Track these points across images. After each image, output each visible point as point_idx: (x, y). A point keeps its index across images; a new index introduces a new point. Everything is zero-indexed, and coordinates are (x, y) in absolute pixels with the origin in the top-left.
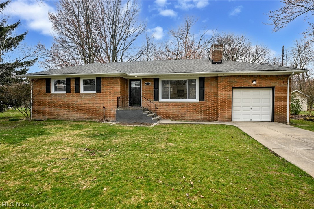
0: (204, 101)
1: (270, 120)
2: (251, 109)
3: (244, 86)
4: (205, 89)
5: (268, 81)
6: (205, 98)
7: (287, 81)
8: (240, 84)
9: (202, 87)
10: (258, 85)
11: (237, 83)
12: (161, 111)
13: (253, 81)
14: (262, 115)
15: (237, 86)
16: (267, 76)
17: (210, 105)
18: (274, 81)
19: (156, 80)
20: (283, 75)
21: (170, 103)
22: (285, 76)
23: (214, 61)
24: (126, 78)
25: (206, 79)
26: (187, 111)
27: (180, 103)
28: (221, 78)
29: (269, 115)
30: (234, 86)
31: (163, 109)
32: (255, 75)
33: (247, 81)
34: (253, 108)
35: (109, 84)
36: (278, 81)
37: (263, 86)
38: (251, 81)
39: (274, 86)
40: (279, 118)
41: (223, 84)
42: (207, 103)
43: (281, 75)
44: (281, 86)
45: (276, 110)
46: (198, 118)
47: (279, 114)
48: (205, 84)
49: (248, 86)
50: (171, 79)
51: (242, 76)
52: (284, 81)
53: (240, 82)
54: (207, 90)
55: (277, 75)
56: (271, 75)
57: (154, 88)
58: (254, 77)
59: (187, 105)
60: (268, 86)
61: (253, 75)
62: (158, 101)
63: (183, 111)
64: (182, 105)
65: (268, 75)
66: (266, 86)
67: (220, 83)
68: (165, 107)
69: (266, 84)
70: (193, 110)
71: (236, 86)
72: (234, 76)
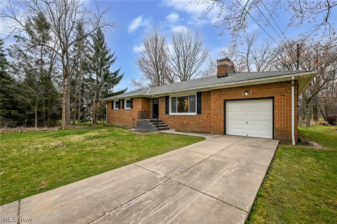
0: (201, 114)
1: (271, 137)
2: (247, 123)
3: (236, 98)
4: (202, 103)
5: (264, 90)
6: (202, 112)
7: (291, 88)
8: (231, 96)
9: (199, 102)
10: (252, 96)
11: (229, 96)
12: (170, 122)
13: (245, 92)
14: (261, 131)
15: (229, 99)
16: (262, 84)
17: (206, 118)
18: (272, 90)
19: (167, 98)
20: (286, 81)
21: (176, 116)
22: (287, 83)
23: (219, 76)
24: (150, 97)
25: (202, 94)
26: (188, 123)
27: (182, 116)
28: (213, 92)
29: (269, 131)
30: (225, 99)
31: (171, 120)
32: (248, 86)
33: (239, 93)
34: (249, 122)
35: (136, 103)
36: (277, 89)
37: (258, 97)
38: (243, 92)
39: (272, 95)
40: (280, 135)
41: (214, 98)
42: (203, 116)
43: (282, 82)
44: (283, 95)
45: (276, 125)
46: (196, 130)
47: (280, 130)
48: (202, 98)
49: (240, 98)
50: (177, 96)
51: (234, 87)
52: (286, 88)
53: (232, 94)
54: (203, 104)
55: (277, 82)
56: (269, 83)
57: (166, 104)
58: (246, 88)
59: (188, 118)
60: (265, 96)
61: (245, 86)
62: (168, 114)
63: (185, 123)
64: (184, 118)
65: (264, 84)
66: (262, 96)
67: (212, 97)
68: (172, 119)
69: (262, 94)
70: (193, 123)
71: (227, 99)
72: (225, 89)
